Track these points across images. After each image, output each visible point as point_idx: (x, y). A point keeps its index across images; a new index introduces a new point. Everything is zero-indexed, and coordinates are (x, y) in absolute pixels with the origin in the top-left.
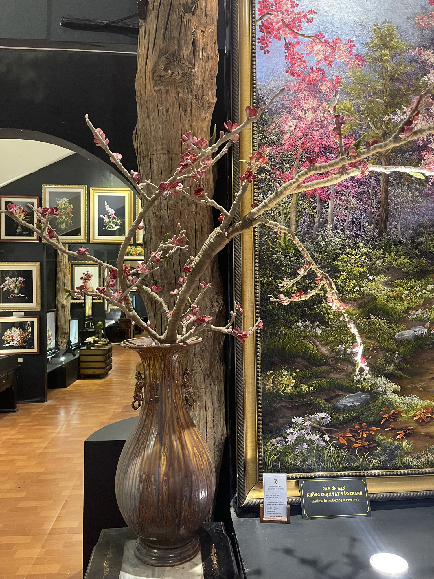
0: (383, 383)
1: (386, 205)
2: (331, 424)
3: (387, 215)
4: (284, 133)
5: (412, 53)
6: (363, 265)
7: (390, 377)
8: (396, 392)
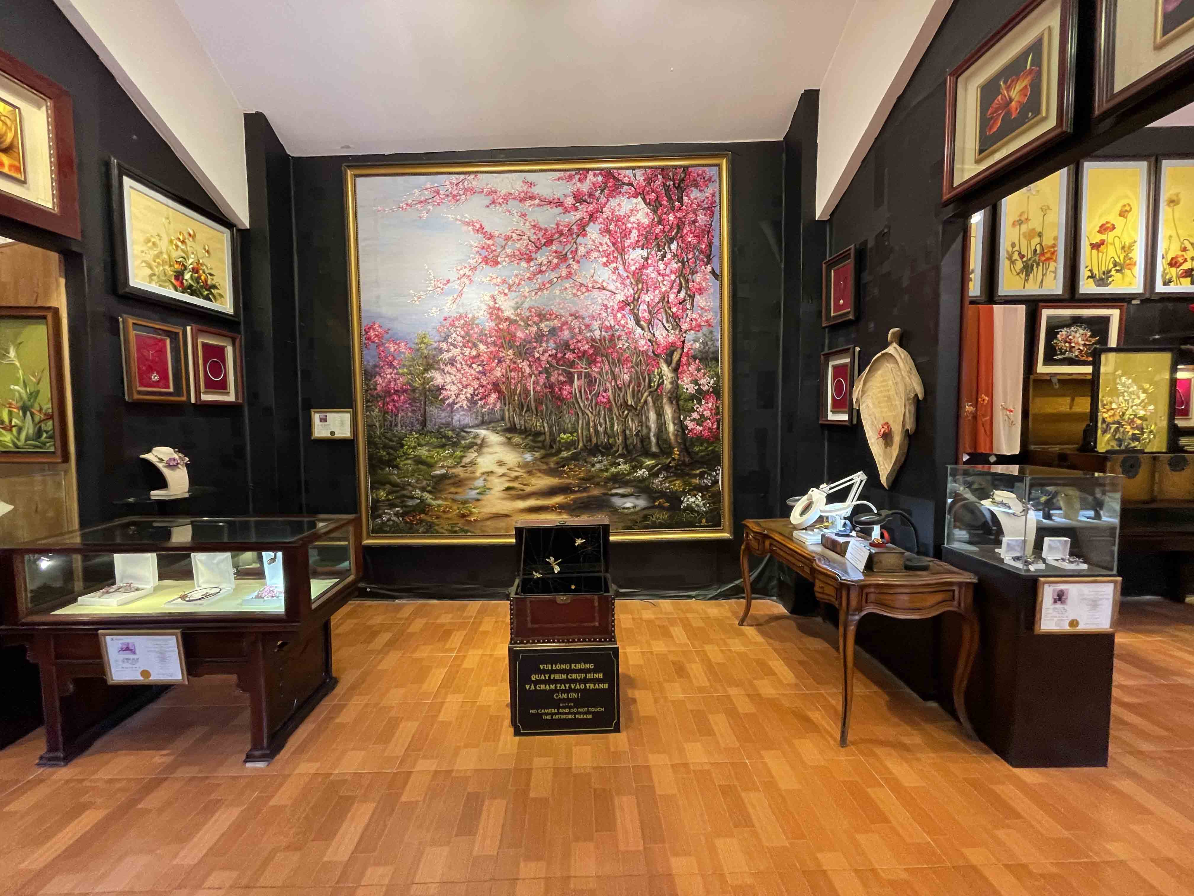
0: (426, 495)
1: (424, 415)
2: (402, 513)
3: (425, 419)
4: (377, 385)
5: (435, 345)
6: (415, 442)
7: (429, 492)
8: (432, 499)
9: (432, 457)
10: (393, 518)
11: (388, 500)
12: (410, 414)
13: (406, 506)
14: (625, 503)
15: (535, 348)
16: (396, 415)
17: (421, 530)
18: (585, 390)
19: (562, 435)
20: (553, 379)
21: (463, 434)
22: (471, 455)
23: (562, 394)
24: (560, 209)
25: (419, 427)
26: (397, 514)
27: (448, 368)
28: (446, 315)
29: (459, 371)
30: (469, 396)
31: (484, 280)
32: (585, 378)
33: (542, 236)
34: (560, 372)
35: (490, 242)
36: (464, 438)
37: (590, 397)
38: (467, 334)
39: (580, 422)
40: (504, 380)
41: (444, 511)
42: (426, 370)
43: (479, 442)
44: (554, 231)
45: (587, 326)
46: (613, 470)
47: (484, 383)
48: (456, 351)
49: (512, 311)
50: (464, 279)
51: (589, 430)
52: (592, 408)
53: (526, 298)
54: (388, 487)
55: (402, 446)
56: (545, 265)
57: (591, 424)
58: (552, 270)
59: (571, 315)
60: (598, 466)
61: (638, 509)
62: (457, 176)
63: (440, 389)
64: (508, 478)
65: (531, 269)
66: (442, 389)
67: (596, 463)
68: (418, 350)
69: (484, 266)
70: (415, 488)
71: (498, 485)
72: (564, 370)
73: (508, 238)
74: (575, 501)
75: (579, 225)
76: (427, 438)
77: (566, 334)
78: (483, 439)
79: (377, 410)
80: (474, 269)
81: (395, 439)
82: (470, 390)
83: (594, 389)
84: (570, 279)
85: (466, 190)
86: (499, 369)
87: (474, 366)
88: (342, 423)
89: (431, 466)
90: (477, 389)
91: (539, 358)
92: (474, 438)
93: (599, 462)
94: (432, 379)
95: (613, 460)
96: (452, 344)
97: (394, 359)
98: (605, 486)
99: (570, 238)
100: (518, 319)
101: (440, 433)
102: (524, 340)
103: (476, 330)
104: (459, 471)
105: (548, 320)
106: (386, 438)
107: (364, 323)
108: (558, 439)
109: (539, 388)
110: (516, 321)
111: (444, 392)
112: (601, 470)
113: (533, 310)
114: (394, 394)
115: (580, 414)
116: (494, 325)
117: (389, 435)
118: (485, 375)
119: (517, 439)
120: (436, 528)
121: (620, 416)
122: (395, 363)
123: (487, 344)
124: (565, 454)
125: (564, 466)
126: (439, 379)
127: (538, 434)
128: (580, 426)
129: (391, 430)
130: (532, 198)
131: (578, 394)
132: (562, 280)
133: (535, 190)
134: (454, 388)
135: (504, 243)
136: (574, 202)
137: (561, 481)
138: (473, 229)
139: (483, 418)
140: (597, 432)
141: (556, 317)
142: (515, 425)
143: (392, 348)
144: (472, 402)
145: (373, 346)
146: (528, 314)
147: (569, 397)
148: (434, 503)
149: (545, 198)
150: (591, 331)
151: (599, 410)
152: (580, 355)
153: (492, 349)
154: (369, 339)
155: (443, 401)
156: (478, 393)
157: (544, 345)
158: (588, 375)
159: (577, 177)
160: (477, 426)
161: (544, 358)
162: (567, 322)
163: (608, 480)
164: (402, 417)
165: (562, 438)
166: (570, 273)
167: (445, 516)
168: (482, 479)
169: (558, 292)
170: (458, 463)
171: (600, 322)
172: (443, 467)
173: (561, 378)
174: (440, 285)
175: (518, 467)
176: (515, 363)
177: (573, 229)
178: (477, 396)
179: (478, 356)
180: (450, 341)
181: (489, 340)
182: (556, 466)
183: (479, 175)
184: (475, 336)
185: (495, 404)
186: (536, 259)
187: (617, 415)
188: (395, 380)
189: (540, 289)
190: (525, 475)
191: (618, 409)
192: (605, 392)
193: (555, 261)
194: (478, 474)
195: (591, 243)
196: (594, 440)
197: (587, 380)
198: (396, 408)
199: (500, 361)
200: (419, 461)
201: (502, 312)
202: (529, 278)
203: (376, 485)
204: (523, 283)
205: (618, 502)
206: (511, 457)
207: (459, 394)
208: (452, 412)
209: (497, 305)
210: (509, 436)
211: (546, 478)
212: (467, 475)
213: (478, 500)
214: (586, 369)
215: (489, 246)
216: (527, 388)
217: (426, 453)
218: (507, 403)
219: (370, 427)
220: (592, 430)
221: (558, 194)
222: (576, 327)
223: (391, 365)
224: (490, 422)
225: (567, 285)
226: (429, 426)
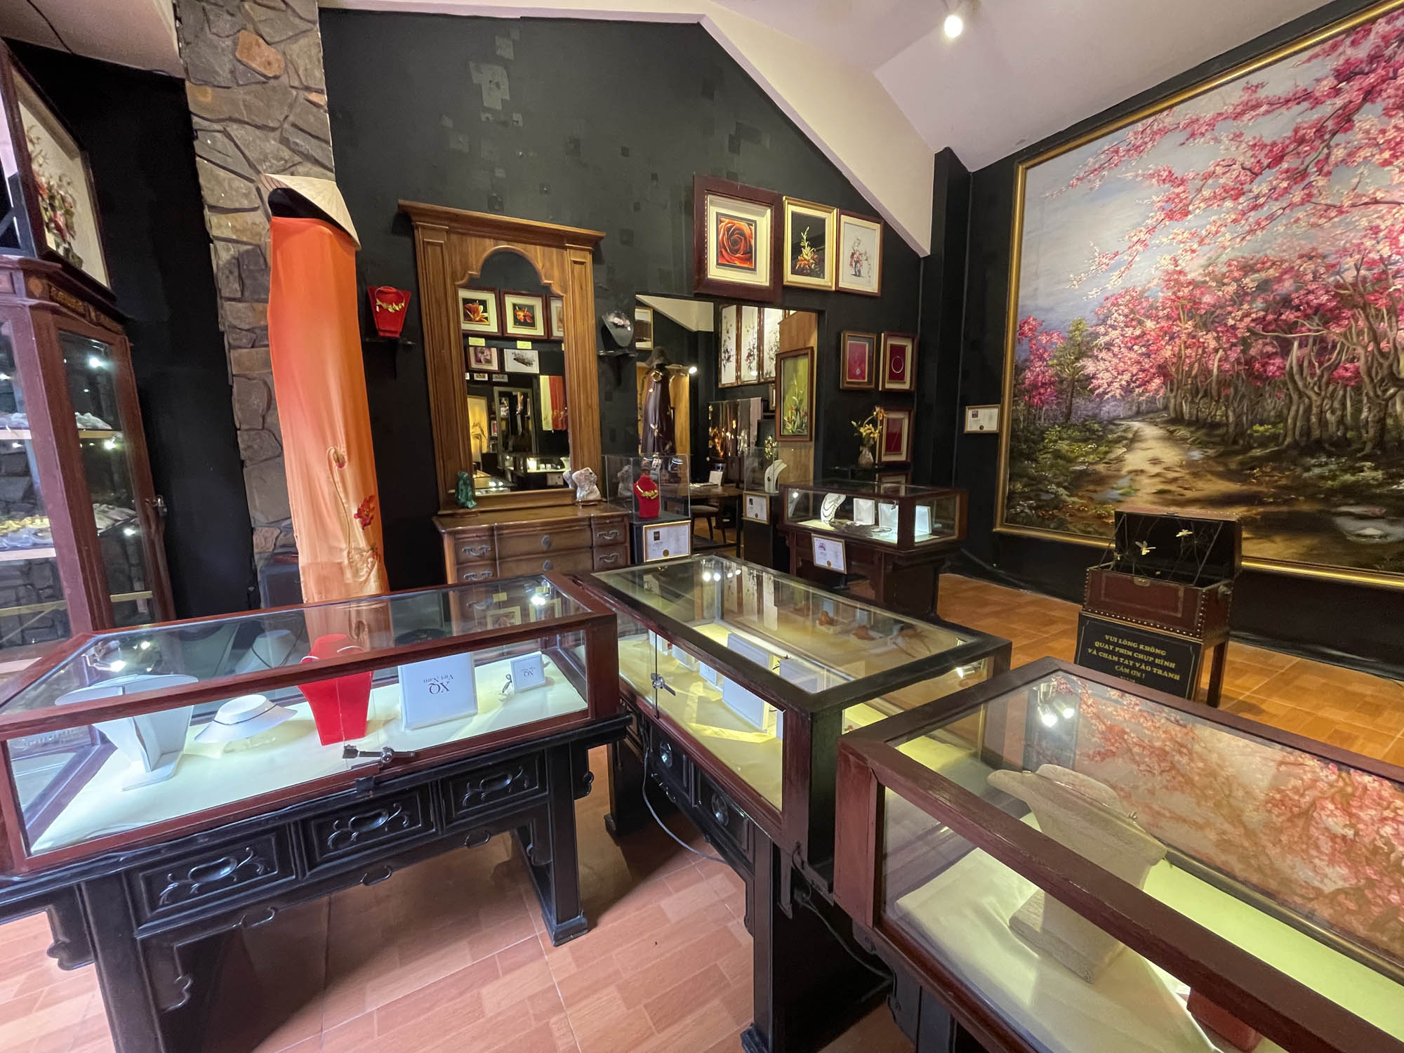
9: (1072, 452)
10: (1027, 511)
11: (1024, 492)
12: (1054, 407)
13: (1041, 500)
14: (1364, 528)
15: (1230, 313)
16: (1041, 409)
17: (1052, 526)
18: (1310, 362)
19: (1257, 427)
20: (1253, 352)
21: (1112, 427)
22: (1119, 451)
23: (1265, 371)
24: (1305, 105)
25: (1062, 419)
26: (1030, 507)
27: (1103, 354)
28: (1108, 294)
29: (1115, 355)
30: (1124, 383)
31: (1165, 240)
32: (1314, 344)
33: (1266, 155)
34: (1268, 340)
35: (1181, 188)
36: (1112, 432)
37: (1318, 372)
38: (1132, 311)
39: (1294, 408)
40: (1175, 360)
41: (1079, 509)
42: (1077, 359)
43: (1130, 436)
44: (1287, 142)
45: (1330, 267)
46: (1348, 478)
47: (1147, 366)
48: (1114, 334)
49: (1201, 271)
50: (1138, 247)
51: (1308, 420)
52: (1320, 388)
53: (1225, 248)
54: (1025, 479)
55: (1044, 439)
56: (1264, 196)
57: (1315, 410)
58: (1277, 199)
59: (1301, 257)
60: (1317, 471)
61: (1390, 539)
62: (1144, 121)
63: (1090, 378)
64: (1163, 479)
65: (1240, 207)
66: (1093, 378)
67: (1315, 466)
68: (1071, 338)
69: (1167, 223)
70: (1051, 483)
71: (1148, 486)
72: (1277, 338)
73: (1207, 177)
74: (1265, 516)
75: (1338, 117)
76: (1069, 432)
77: (1288, 285)
78: (1136, 432)
79: (1022, 404)
80: (1151, 230)
81: (1037, 433)
82: (1127, 377)
83: (1330, 359)
84: (1308, 204)
85: (1154, 133)
86: (1170, 347)
87: (1136, 348)
88: (991, 418)
89: (1071, 461)
90: (1136, 374)
91: (1234, 327)
92: (1125, 431)
93: (1320, 466)
94: (1083, 367)
95: (1350, 463)
96: (1111, 326)
97: (1045, 351)
98: (1326, 500)
99: (1317, 143)
100: (1208, 279)
101: (1084, 426)
102: (1214, 306)
103: (1144, 304)
104: (1101, 468)
105: (1258, 271)
106: (1029, 431)
107: (1020, 318)
108: (1249, 432)
109: (1227, 366)
110: (1205, 282)
111: (1094, 381)
112: (1322, 477)
113: (1235, 263)
114: (1042, 387)
115: (1295, 397)
116: (1170, 294)
117: (1032, 428)
118: (1149, 357)
119: (1182, 432)
120: (1069, 526)
121: (1378, 396)
122: (1045, 356)
123: (1156, 319)
124: (1257, 452)
125: (1253, 468)
126: (1090, 366)
127: (1215, 426)
128: (1292, 413)
129: (1035, 424)
130: (1258, 106)
131: (1295, 369)
132: (1292, 210)
133: (1262, 94)
134: (1108, 375)
135: (1201, 183)
136: (1336, 82)
137: (1244, 488)
138: (1158, 181)
139: (1139, 408)
140: (1323, 423)
141: (1274, 264)
142: (1182, 415)
143: (1044, 339)
144: (1127, 390)
145: (1025, 340)
146: (1225, 269)
147: (1277, 373)
148: (1070, 500)
149: (1279, 98)
150: (1338, 273)
151: (1335, 390)
152: (1309, 311)
153: (1164, 323)
154: (1022, 334)
155: (1092, 391)
156: (1137, 379)
157: (1246, 306)
158: (1321, 340)
159: (1348, 41)
160: (1131, 418)
161: (1242, 325)
162: (1293, 268)
163: (1332, 492)
164: (1047, 410)
165: (1257, 432)
166: (1310, 195)
167: (1079, 515)
168: (1129, 477)
169: (1282, 229)
170: (1101, 459)
171: (1357, 257)
172: (1083, 463)
173: (1269, 349)
174: (1104, 260)
175: (1180, 466)
176: (1194, 337)
177: (1327, 127)
178: (1135, 382)
179: (1144, 334)
180: (1109, 322)
181: (1161, 314)
182: (1239, 468)
183: (1175, 109)
184: (1142, 311)
185: (1157, 391)
186: (1250, 191)
187: (1371, 394)
188: (1043, 373)
189: (1252, 232)
190: (1187, 477)
191: (1374, 387)
192: (1352, 361)
193: (1285, 184)
194: (1124, 472)
195: (1360, 136)
196: (1316, 433)
197: (1315, 349)
198: (1042, 402)
199: (1172, 338)
200: (1057, 455)
201: (1185, 275)
202: (1234, 221)
203: (1013, 478)
204: (1223, 229)
205: (1349, 525)
206: (1171, 455)
207: (1112, 382)
208: (1101, 403)
209: (1178, 268)
210: (1172, 428)
211: (1220, 482)
212: (1110, 472)
213: (1120, 501)
214: (1318, 331)
215: (1178, 195)
216: (1207, 367)
217: (1067, 448)
218: (1175, 389)
219: (1015, 421)
220: (1314, 419)
221: (1304, 83)
222: (1309, 271)
223: (1041, 358)
224: (1148, 412)
225: (1301, 215)
226: (1073, 420)
